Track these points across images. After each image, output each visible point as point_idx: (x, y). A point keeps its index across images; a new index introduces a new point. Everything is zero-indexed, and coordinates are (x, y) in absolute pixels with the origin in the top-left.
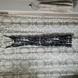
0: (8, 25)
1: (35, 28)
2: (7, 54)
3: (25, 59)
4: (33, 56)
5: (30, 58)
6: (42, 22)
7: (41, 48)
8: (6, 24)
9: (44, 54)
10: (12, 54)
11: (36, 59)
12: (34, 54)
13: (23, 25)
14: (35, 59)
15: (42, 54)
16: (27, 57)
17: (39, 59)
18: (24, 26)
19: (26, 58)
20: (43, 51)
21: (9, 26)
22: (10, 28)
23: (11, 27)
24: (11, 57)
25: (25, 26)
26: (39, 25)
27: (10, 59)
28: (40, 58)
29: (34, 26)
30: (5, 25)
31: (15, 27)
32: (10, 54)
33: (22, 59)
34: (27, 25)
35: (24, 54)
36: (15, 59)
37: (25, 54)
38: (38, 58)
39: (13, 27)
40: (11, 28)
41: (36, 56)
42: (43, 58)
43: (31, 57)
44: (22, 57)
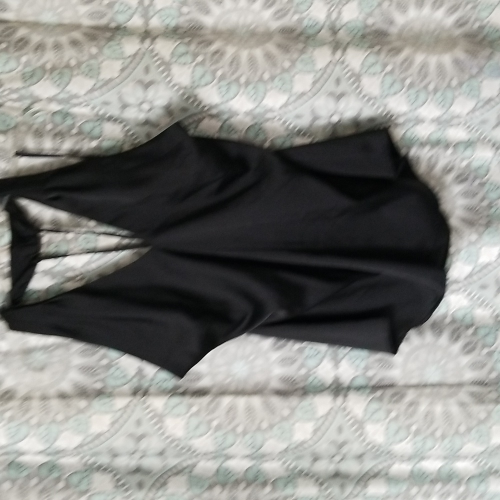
0: (57, 47)
1: (372, 85)
2: (22, 392)
3: (238, 465)
4: (346, 435)
5: (305, 464)
6: (450, 21)
7: (444, 339)
8: (36, 38)
9: (480, 411)
10: (83, 393)
11: (376, 476)
12: (357, 404)
13: (230, 51)
14: (364, 479)
15: (455, 409)
16: (273, 445)
17: (418, 478)
18: (235, 62)
19: (258, 456)
20: (469, 375)
21: (70, 55)
22: (79, 86)
23: (92, 72)
24: (68, 440)
25: (252, 61)
26: (419, 58)
27: (52, 467)
28: (432, 465)
29: (355, 58)
30: (22, 43)
31: (139, 72)
32: (63, 396)
33: (206, 466)
34: (271, 47)
35: (226, 400)
36: (123, 462)
37: (242, 401)
38: (400, 468)
39: (110, 69)
40: (89, 83)
41: (376, 433)
42: (463, 466)
43: (323, 447)
44: (204, 443)
